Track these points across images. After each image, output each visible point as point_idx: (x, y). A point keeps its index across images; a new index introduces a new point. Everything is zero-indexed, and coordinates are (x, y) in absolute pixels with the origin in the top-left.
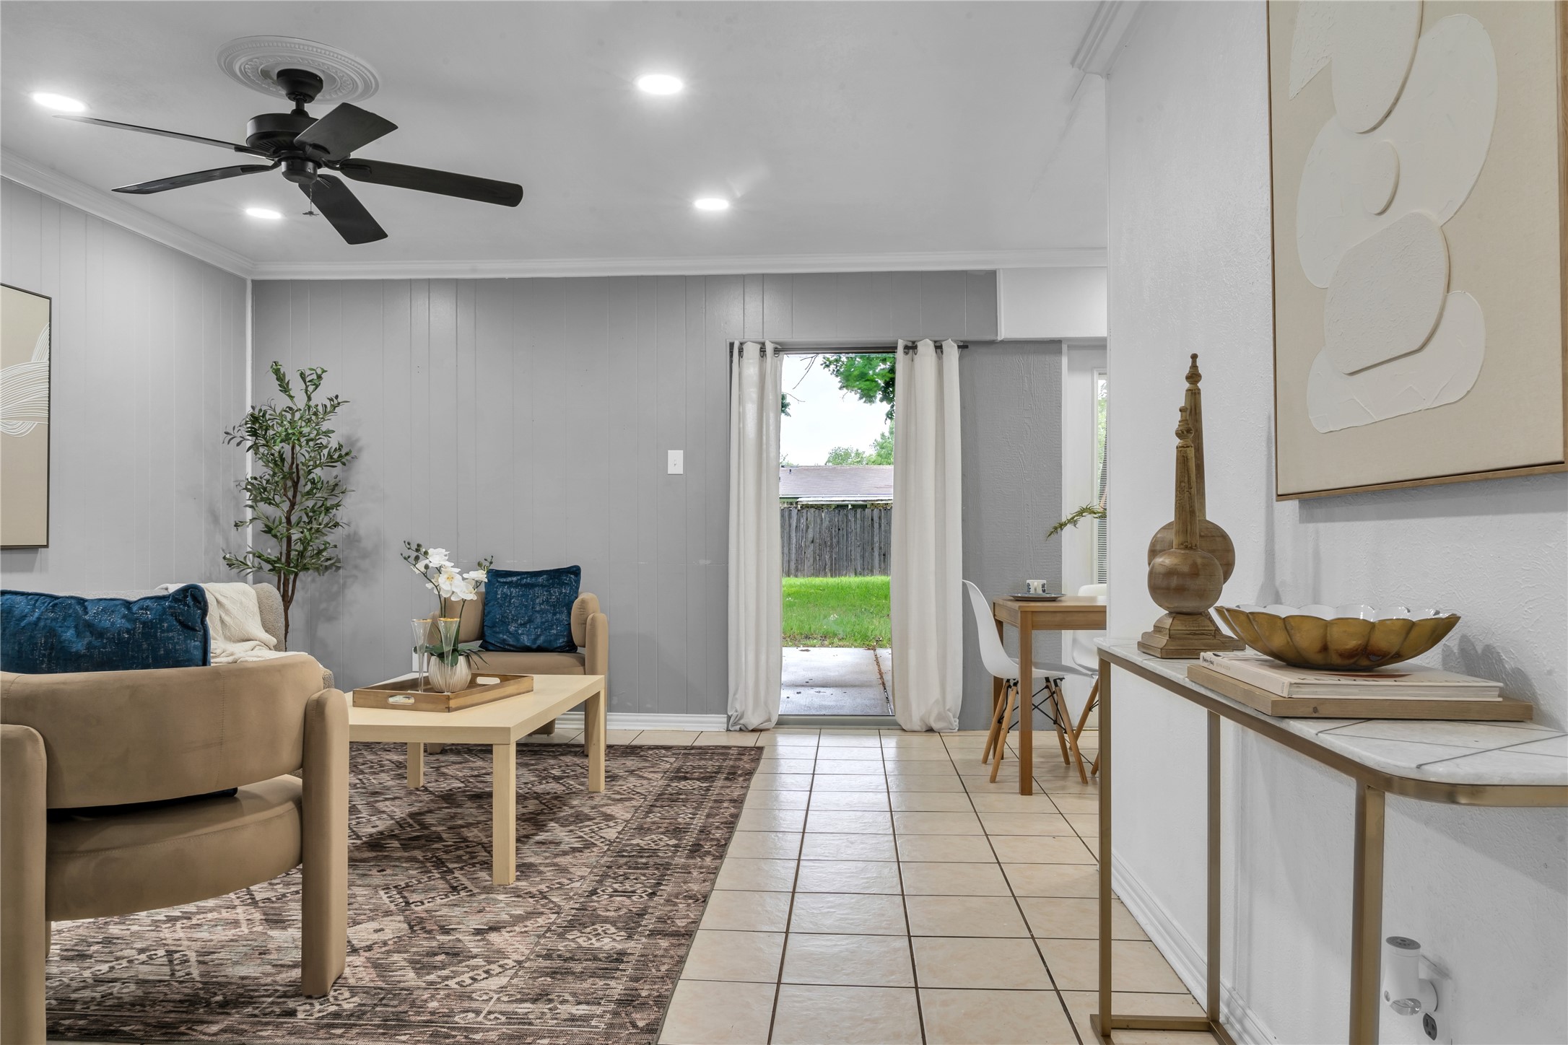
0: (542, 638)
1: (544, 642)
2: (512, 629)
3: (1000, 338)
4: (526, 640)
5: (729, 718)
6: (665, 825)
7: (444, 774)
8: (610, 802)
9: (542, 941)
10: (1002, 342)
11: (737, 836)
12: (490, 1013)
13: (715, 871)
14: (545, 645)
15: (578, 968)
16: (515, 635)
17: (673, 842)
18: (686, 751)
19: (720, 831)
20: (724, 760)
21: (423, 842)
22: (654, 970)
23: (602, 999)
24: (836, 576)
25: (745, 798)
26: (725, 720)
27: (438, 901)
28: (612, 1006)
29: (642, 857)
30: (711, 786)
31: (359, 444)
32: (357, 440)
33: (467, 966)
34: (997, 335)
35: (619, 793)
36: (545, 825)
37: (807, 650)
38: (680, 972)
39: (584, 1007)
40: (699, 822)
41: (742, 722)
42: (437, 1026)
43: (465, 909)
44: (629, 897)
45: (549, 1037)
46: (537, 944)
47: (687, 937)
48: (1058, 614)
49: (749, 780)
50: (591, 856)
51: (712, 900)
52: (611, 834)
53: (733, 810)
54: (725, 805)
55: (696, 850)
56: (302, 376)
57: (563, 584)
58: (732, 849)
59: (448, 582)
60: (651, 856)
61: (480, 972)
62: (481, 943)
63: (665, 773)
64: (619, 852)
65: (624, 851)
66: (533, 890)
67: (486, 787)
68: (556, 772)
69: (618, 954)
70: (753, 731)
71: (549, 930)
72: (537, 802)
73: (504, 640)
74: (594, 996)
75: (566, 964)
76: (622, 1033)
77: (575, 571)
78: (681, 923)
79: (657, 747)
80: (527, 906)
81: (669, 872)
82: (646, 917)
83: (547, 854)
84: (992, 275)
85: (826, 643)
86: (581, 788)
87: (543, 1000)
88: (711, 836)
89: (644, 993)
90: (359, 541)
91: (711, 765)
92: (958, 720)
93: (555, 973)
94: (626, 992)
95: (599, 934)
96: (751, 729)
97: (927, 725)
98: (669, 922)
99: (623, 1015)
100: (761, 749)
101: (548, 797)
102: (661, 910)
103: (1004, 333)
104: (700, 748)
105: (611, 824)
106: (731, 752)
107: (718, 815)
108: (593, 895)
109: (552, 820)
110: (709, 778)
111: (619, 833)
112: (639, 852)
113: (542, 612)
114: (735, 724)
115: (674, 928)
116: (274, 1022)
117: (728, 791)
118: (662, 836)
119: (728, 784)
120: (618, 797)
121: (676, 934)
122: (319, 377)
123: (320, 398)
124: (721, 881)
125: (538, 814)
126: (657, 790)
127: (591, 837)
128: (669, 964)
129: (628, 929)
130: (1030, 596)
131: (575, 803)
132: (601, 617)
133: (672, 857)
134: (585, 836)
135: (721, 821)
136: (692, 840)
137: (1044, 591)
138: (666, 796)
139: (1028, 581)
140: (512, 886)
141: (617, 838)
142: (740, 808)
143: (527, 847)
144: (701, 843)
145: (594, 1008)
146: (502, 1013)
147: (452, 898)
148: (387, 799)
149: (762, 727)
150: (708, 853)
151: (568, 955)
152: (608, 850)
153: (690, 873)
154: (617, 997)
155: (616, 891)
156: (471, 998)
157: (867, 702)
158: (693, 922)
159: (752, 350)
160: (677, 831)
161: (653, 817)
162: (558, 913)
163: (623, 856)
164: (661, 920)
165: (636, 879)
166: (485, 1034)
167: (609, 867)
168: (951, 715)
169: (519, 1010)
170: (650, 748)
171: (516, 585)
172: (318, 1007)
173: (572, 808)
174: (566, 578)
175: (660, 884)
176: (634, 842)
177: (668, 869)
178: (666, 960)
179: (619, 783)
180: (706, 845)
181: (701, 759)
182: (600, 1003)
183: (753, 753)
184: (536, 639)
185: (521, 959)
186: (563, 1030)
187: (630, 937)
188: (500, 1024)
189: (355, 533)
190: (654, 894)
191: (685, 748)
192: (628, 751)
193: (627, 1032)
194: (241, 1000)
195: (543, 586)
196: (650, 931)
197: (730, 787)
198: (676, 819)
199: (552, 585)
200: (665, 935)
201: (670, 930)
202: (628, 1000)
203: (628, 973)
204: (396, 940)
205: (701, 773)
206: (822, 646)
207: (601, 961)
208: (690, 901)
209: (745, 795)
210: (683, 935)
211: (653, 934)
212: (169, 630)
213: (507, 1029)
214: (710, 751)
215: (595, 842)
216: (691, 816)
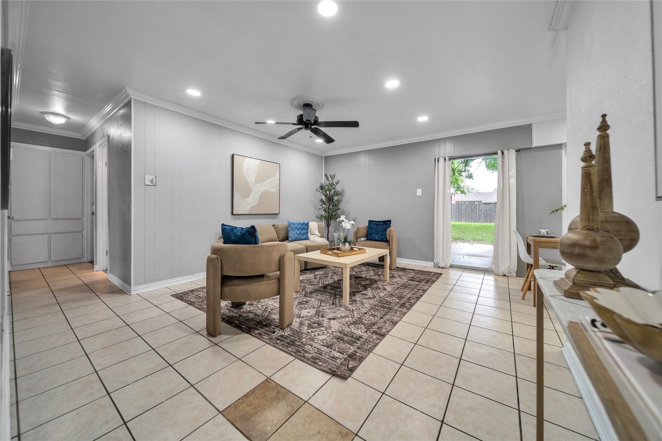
0: (380, 238)
1: (381, 239)
2: (373, 235)
3: (533, 146)
4: (377, 238)
5: (435, 263)
6: (399, 295)
7: (353, 270)
8: (388, 284)
9: (343, 326)
10: (535, 148)
11: (418, 303)
12: (315, 347)
13: (404, 314)
14: (381, 240)
15: (346, 338)
16: (374, 237)
17: (398, 301)
18: (418, 272)
19: (414, 300)
20: (428, 276)
21: (336, 288)
22: (366, 346)
23: (345, 352)
24: (491, 222)
25: (427, 290)
26: (433, 264)
27: (327, 307)
28: (346, 356)
29: (386, 304)
30: (419, 284)
31: (345, 191)
32: (344, 190)
33: (320, 330)
34: (532, 145)
35: (392, 282)
36: (367, 289)
37: (472, 244)
38: (373, 350)
39: (339, 354)
40: (409, 296)
41: (438, 265)
42: (300, 348)
43: (331, 311)
44: (374, 317)
45: (323, 362)
46: (341, 327)
47: (382, 336)
48: (552, 243)
49: (432, 284)
50: (372, 301)
51: (398, 325)
52: (382, 295)
53: (422, 293)
54: (420, 291)
55: (403, 305)
56: (330, 176)
57: (386, 224)
58: (414, 308)
59: (344, 224)
60: (389, 304)
61: (321, 332)
62: (328, 323)
63: (408, 278)
64: (381, 301)
65: (383, 301)
66: (351, 309)
67: (360, 275)
68: (380, 273)
69: (359, 337)
70: (442, 268)
71: (347, 323)
72: (369, 281)
73: (372, 238)
74: (344, 350)
75: (344, 336)
76: (343, 368)
77: (390, 221)
78: (384, 330)
79: (411, 269)
80: (346, 314)
81: (390, 311)
82: (375, 326)
83: (362, 298)
84: (530, 125)
85: (480, 242)
86: (383, 279)
87: (330, 347)
88: (410, 301)
89: (358, 354)
90: (344, 213)
91: (423, 277)
92: (516, 274)
93: (339, 338)
94: (354, 352)
95: (359, 328)
96: (441, 267)
97: (504, 274)
98: (380, 329)
99: (347, 361)
100: (441, 274)
101: (373, 280)
102: (381, 324)
103: (535, 144)
104: (423, 271)
105: (384, 291)
106: (432, 274)
107: (416, 294)
108: (365, 314)
109: (369, 287)
110: (420, 281)
111: (385, 295)
112: (386, 302)
113: (381, 231)
114: (436, 265)
115: (381, 332)
116: (269, 334)
117: (424, 286)
118: (396, 298)
119: (425, 284)
120: (391, 283)
121: (380, 334)
122: (334, 176)
123: (335, 181)
124: (405, 318)
125: (367, 285)
126: (403, 283)
127: (376, 295)
128: (371, 345)
129: (367, 328)
130: (541, 235)
131: (379, 283)
132: (394, 233)
133: (394, 306)
134: (375, 294)
135: (416, 296)
136: (404, 301)
137: (547, 234)
138: (404, 285)
139: (540, 230)
140: (347, 306)
141: (383, 296)
142: (424, 293)
143: (359, 294)
144: (406, 303)
145: (341, 355)
146: (317, 349)
147: (331, 306)
148: (336, 275)
149: (444, 267)
150: (406, 307)
151: (346, 333)
152: (379, 300)
153: (397, 313)
154: (350, 353)
155: (372, 314)
156: (314, 341)
157: (486, 263)
158: (387, 331)
159: (442, 160)
160: (400, 298)
161: (397, 292)
162: (352, 318)
163: (381, 303)
164: (379, 328)
165: (380, 311)
166: (309, 354)
167: (375, 306)
168: (512, 271)
169: (322, 349)
170: (409, 269)
171: (375, 224)
172: (281, 332)
173: (377, 285)
174: (387, 223)
175: (386, 315)
176: (387, 299)
177: (391, 310)
178: (372, 344)
179: (394, 279)
180: (407, 304)
181: (422, 275)
182: (344, 354)
183: (438, 275)
184: (379, 238)
185: (334, 331)
186: (328, 361)
187: (366, 332)
188: (315, 352)
189: (344, 211)
190: (382, 318)
191: (419, 271)
192: (402, 269)
193: (344, 368)
194: (268, 325)
195: (381, 225)
196: (373, 331)
197: (425, 285)
198: (403, 293)
199: (384, 225)
200: (377, 334)
201: (379, 332)
202: (352, 355)
203: (358, 345)
204: (310, 316)
205: (419, 279)
206: (478, 243)
207: (353, 338)
208: (391, 323)
209: (428, 289)
210: (382, 335)
211: (375, 332)
212: (247, 236)
213: (315, 355)
214: (425, 273)
215: (376, 296)
216: (408, 293)
